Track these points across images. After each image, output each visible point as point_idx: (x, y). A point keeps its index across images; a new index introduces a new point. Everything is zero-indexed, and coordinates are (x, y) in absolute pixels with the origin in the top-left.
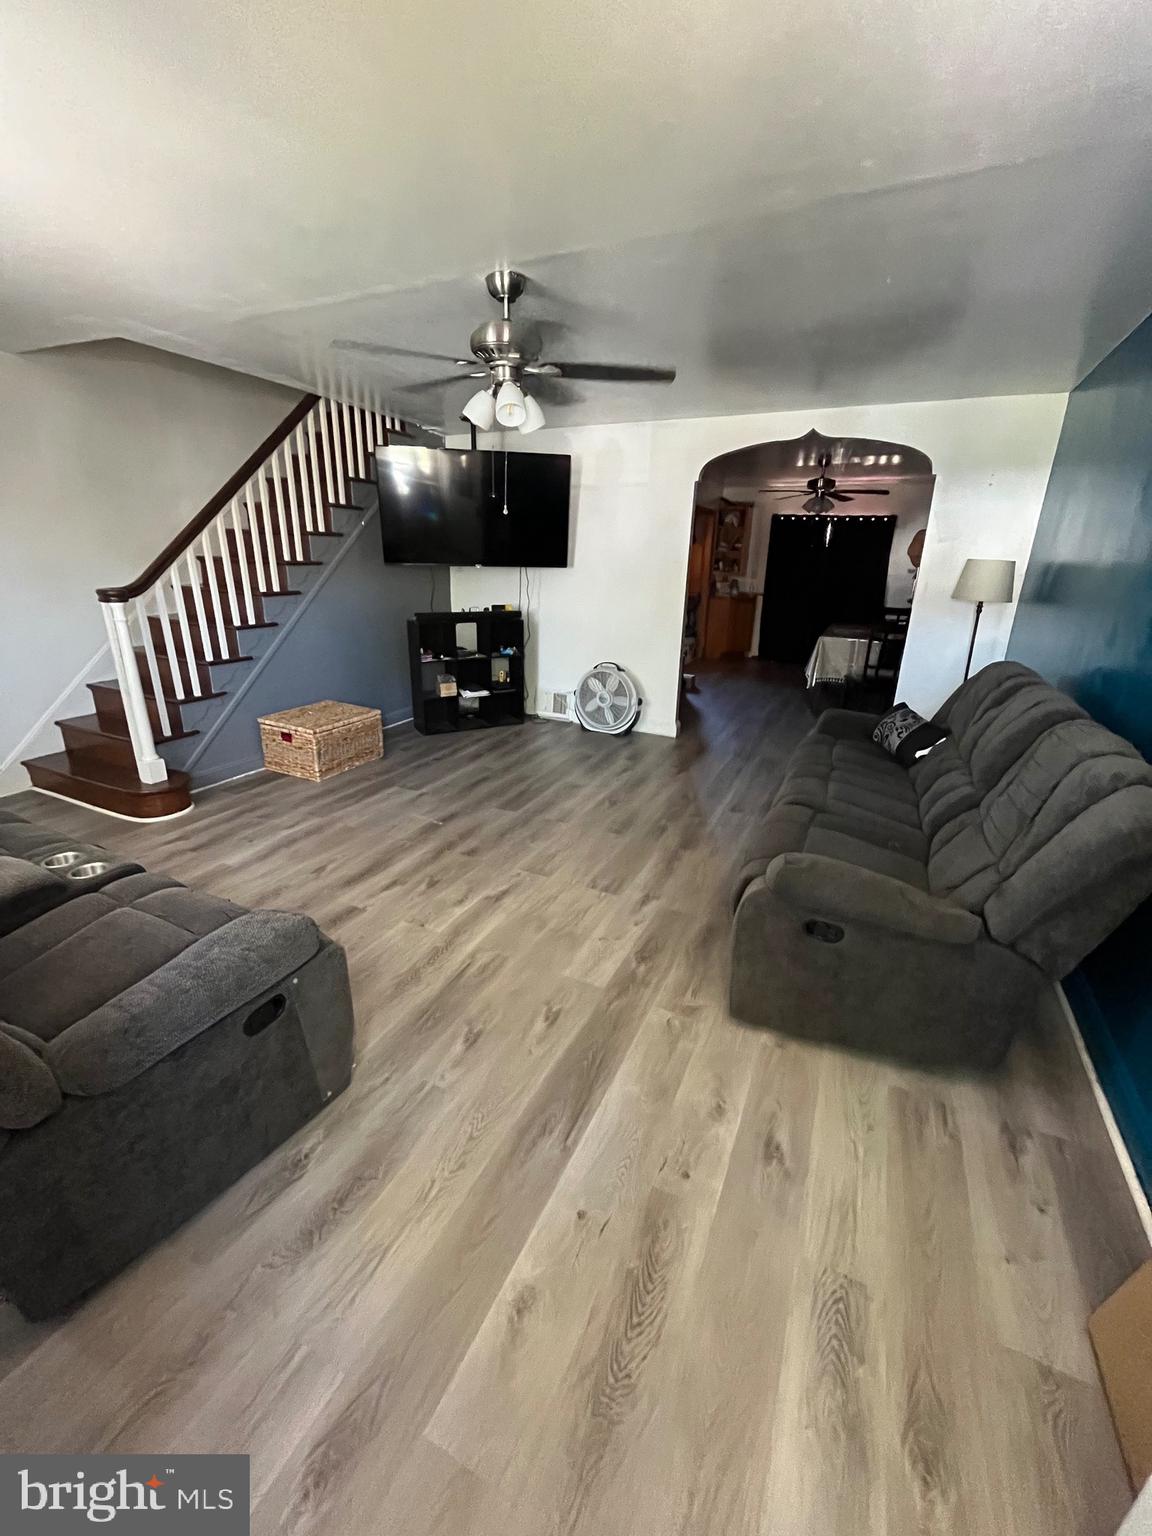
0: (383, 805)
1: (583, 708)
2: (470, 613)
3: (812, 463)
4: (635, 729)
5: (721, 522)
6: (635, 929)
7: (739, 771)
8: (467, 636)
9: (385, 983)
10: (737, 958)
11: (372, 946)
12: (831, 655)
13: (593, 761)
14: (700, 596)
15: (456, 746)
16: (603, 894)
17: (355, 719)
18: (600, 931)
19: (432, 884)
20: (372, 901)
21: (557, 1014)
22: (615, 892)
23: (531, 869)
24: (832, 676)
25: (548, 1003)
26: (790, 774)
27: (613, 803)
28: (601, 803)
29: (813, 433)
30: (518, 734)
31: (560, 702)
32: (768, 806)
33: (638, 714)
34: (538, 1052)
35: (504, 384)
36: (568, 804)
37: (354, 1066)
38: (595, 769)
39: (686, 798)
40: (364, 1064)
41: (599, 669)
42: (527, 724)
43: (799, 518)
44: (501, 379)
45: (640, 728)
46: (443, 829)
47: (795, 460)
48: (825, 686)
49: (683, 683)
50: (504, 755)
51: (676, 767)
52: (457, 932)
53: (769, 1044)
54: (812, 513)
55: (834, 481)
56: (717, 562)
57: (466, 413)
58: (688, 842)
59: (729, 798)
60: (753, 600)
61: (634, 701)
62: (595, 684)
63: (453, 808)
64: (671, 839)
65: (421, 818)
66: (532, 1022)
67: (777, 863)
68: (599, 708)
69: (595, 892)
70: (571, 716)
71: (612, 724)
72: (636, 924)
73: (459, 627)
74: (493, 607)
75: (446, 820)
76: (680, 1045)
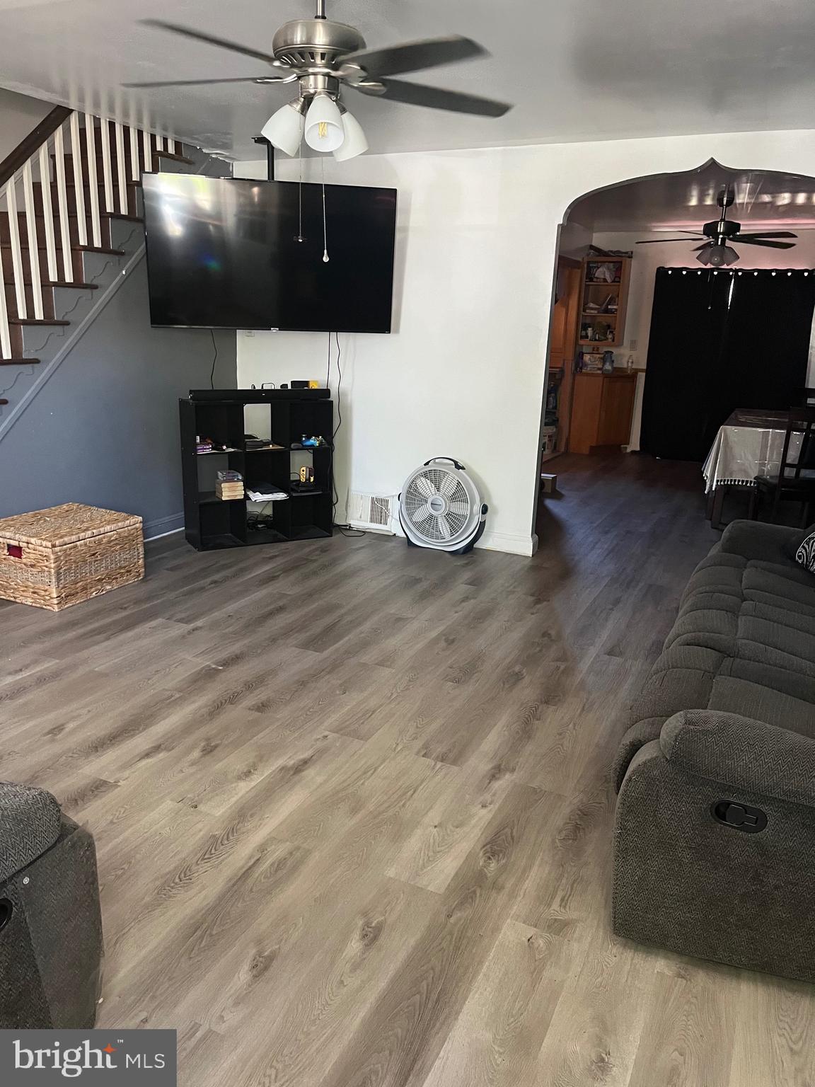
0: (145, 642)
1: (411, 515)
2: (263, 391)
3: (709, 202)
4: (476, 545)
5: (590, 277)
6: (484, 811)
7: (617, 601)
8: (257, 420)
9: (143, 885)
10: (623, 852)
11: (126, 834)
12: (737, 450)
13: (425, 585)
14: (562, 371)
15: (241, 565)
16: (439, 765)
17: (108, 528)
18: (434, 816)
19: (209, 750)
20: (126, 773)
21: (378, 929)
22: (455, 762)
23: (339, 730)
24: (738, 477)
25: (365, 914)
26: (685, 607)
27: (450, 642)
28: (435, 641)
29: (712, 164)
30: (324, 550)
31: (379, 509)
32: (657, 648)
33: (482, 525)
34: (353, 982)
35: (316, 98)
36: (392, 643)
37: (100, 1001)
38: (425, 596)
39: (545, 638)
40: (114, 1000)
41: (431, 467)
42: (336, 538)
43: (692, 272)
44: (312, 91)
45: (485, 543)
46: (222, 675)
47: (686, 198)
48: (729, 490)
49: (541, 484)
50: (306, 577)
51: (532, 595)
52: (244, 814)
53: (668, 972)
54: (709, 266)
55: (739, 225)
56: (585, 327)
57: (265, 133)
58: (552, 695)
59: (605, 636)
60: (633, 377)
61: (477, 508)
62: (426, 487)
63: (236, 648)
64: (527, 691)
65: (193, 660)
66: (345, 939)
67: (674, 724)
68: (431, 517)
69: (429, 761)
70: (393, 527)
71: (448, 538)
72: (484, 806)
73: (248, 409)
74: (293, 383)
75: (229, 663)
76: (546, 974)
